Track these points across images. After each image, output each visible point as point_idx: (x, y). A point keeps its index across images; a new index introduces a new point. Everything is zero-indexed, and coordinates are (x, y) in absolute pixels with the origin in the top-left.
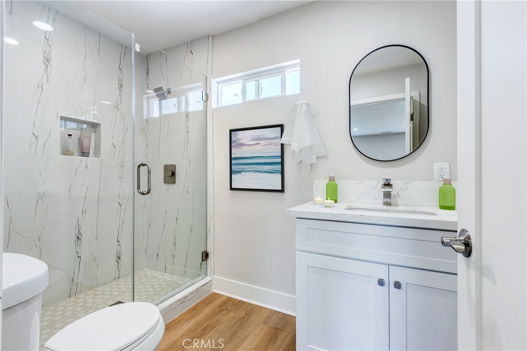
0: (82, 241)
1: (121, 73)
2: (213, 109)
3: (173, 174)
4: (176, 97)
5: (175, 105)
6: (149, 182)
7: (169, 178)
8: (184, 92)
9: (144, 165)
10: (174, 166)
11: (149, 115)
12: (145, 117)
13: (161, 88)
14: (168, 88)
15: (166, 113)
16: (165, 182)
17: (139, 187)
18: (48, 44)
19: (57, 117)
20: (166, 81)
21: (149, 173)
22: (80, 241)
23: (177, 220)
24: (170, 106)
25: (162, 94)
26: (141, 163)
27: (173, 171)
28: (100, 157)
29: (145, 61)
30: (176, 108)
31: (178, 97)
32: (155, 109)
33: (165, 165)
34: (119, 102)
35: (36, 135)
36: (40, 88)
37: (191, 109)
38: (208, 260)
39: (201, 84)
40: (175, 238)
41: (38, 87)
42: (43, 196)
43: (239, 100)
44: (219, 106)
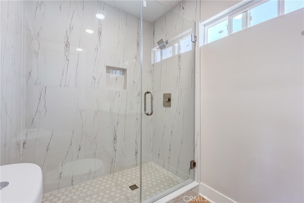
0: (117, 140)
1: (139, 36)
2: (200, 47)
3: (169, 100)
4: (171, 46)
5: (171, 51)
6: (152, 106)
7: (167, 103)
8: (177, 41)
9: (148, 93)
10: (170, 94)
11: (154, 61)
12: (152, 63)
13: (162, 40)
14: (166, 40)
15: (165, 58)
16: (164, 106)
17: (145, 110)
18: (100, 24)
19: (105, 67)
20: (165, 35)
21: (152, 98)
22: (116, 141)
23: (171, 132)
24: (168, 53)
25: (163, 45)
26: (146, 91)
27: (169, 98)
28: (126, 90)
29: (153, 26)
30: (172, 53)
31: (173, 46)
32: (158, 56)
33: (164, 94)
34: (137, 55)
35: (94, 77)
36: (96, 50)
37: (182, 52)
38: (195, 168)
39: (190, 30)
40: (170, 145)
41: (96, 49)
42: (97, 113)
43: (225, 34)
44: (205, 44)
